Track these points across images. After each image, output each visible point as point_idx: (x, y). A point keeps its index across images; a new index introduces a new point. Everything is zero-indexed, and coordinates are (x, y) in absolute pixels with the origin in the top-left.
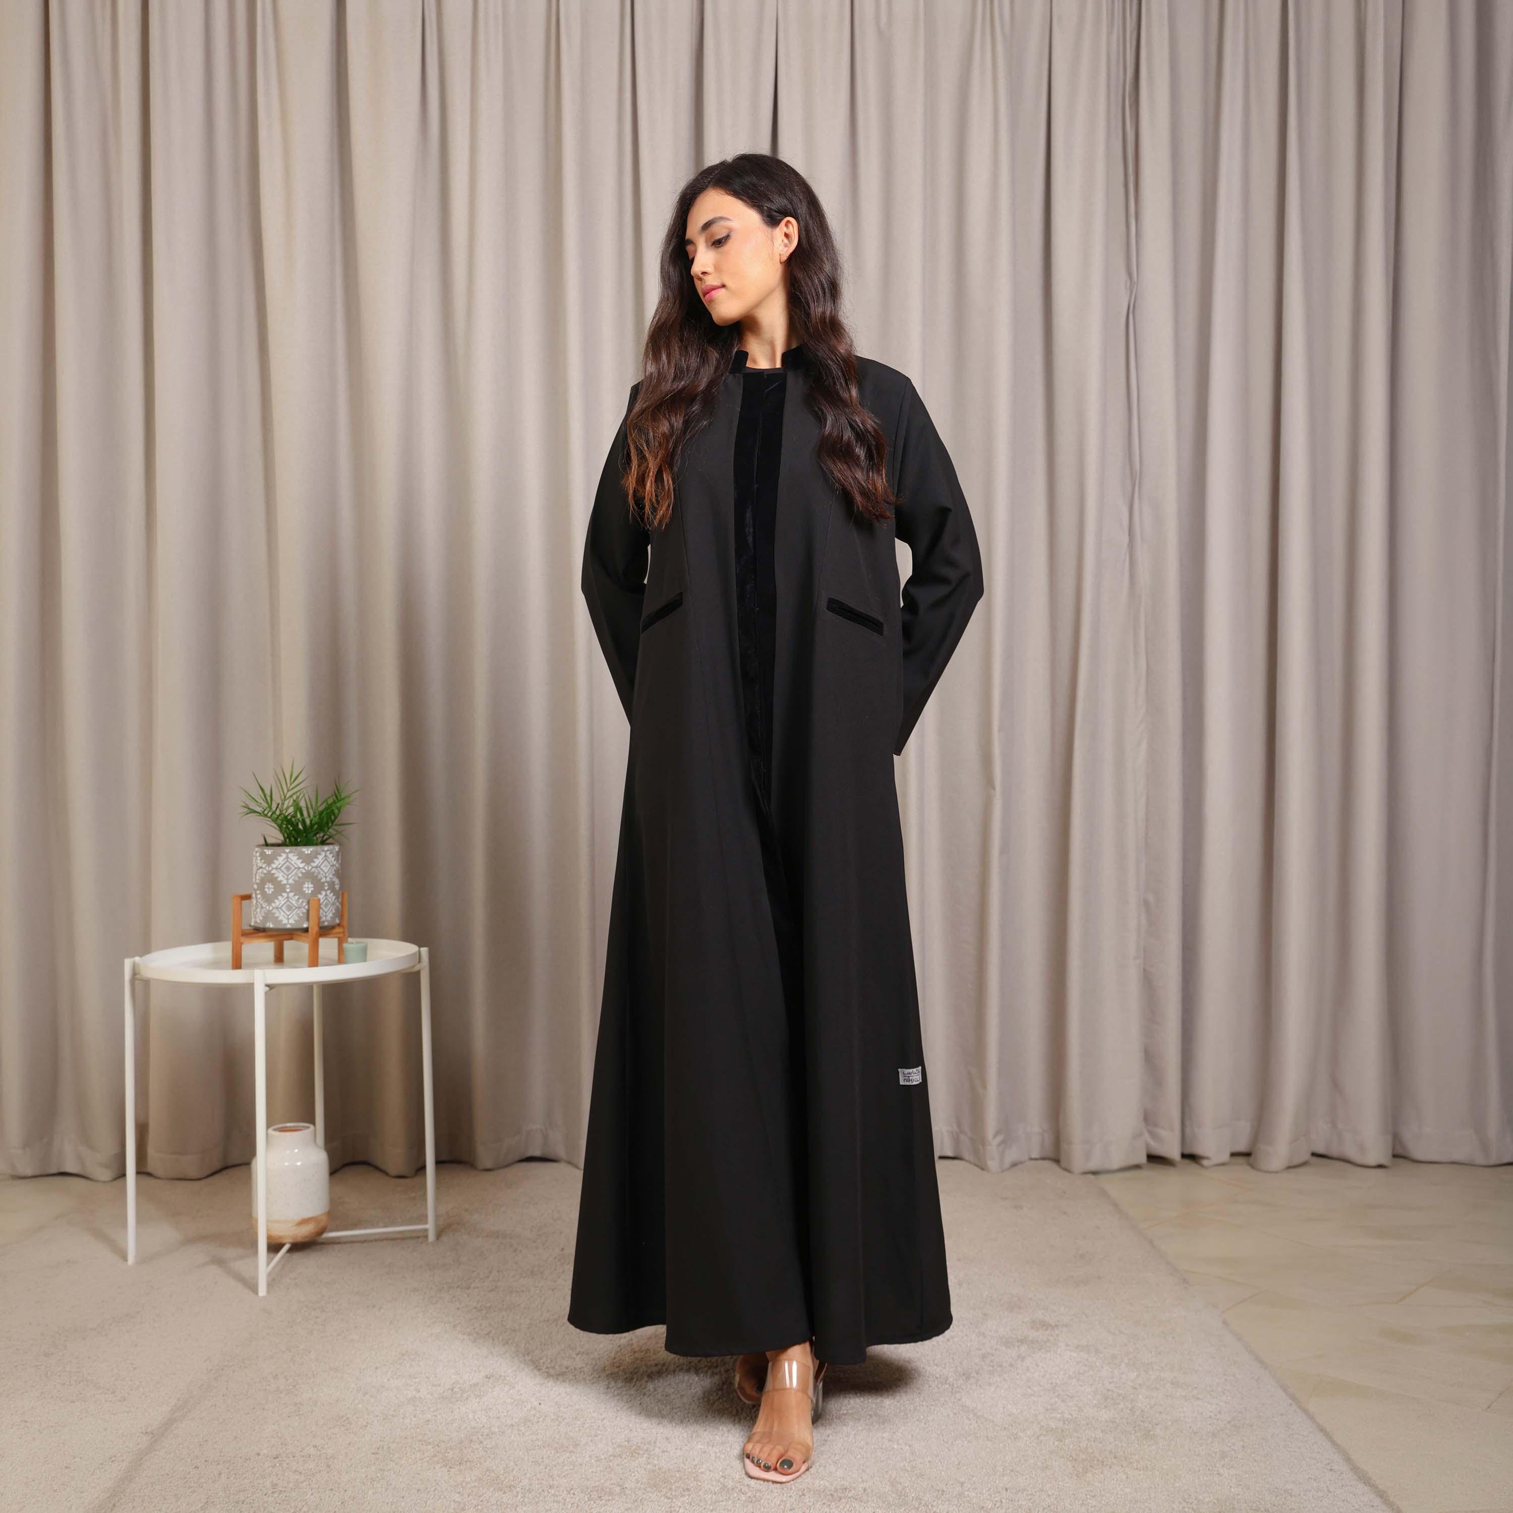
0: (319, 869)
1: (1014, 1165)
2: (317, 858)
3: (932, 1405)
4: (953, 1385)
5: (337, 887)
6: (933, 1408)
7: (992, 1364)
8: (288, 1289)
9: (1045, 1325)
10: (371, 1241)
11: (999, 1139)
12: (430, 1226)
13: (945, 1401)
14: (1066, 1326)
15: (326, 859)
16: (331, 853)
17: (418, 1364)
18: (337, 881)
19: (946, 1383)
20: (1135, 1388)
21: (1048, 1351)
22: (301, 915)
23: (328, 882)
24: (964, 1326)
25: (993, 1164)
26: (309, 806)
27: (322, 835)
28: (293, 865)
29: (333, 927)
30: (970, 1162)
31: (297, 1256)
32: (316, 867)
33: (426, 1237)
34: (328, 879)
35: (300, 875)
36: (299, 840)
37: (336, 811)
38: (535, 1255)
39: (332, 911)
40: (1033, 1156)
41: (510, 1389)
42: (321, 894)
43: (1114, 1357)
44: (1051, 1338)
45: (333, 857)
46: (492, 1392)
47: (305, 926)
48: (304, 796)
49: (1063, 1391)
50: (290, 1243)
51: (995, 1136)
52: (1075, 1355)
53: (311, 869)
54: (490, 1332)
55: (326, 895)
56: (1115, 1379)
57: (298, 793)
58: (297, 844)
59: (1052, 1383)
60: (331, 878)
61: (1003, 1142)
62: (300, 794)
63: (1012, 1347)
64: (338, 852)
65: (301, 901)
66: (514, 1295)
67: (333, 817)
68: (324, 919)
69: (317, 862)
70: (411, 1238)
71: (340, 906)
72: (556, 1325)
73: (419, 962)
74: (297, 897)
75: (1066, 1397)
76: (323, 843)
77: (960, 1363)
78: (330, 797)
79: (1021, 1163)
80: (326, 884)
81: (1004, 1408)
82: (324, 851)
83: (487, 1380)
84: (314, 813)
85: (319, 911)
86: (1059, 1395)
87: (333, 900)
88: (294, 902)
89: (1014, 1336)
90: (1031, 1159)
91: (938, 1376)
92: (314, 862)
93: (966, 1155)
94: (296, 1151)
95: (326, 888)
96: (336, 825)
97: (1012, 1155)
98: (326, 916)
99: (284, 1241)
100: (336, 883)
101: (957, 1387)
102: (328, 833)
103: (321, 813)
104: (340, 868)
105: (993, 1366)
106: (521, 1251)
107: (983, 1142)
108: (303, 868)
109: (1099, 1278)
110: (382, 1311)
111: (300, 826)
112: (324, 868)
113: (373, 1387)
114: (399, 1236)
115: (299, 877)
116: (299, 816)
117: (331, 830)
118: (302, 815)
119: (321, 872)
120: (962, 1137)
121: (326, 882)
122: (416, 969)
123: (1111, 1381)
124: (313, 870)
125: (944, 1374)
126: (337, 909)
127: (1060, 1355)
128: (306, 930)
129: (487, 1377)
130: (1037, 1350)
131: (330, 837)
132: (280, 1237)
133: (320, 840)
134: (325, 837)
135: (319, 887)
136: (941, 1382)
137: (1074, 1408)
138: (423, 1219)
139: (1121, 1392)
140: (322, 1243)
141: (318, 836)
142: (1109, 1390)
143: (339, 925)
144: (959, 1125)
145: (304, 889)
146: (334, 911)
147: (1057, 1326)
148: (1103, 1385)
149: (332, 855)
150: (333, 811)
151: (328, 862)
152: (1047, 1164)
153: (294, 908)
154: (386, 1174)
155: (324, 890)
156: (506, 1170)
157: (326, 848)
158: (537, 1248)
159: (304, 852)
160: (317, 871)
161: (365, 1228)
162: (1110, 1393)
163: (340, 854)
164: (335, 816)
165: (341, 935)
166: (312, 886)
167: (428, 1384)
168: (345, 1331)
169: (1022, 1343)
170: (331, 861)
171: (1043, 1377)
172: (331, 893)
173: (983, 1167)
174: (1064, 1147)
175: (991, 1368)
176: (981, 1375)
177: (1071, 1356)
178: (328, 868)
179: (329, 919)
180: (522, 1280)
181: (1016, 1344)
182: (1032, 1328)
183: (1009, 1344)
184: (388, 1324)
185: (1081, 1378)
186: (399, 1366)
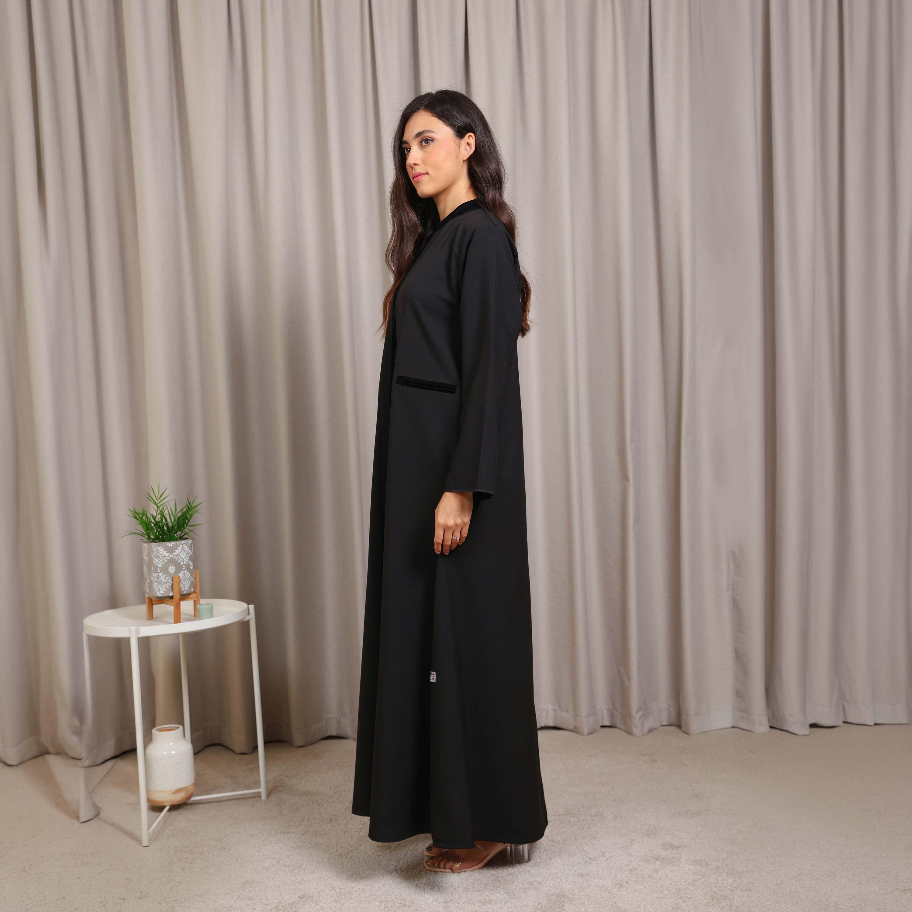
0: (178, 556)
1: (651, 730)
2: (177, 549)
3: (597, 907)
4: (611, 892)
5: (191, 567)
6: (597, 909)
7: (636, 876)
8: (168, 838)
9: (672, 846)
10: (223, 801)
11: (640, 713)
12: (262, 790)
13: (605, 904)
14: (685, 846)
15: (183, 550)
16: (186, 545)
17: (255, 890)
18: (191, 563)
19: (606, 891)
20: (732, 890)
21: (674, 865)
22: (168, 587)
23: (185, 565)
24: (618, 849)
25: (636, 731)
26: (171, 513)
27: (180, 533)
28: (161, 555)
29: (190, 594)
30: (621, 729)
31: (174, 813)
32: (177, 555)
33: (260, 797)
34: (185, 563)
35: (166, 561)
36: (165, 537)
37: (188, 516)
38: (332, 807)
39: (188, 583)
40: (664, 724)
41: (316, 906)
42: (181, 573)
43: (718, 868)
44: (676, 856)
45: (188, 547)
46: (304, 908)
47: (171, 594)
48: (167, 507)
49: (684, 894)
50: (169, 805)
51: (637, 712)
52: (692, 867)
53: (173, 557)
54: (303, 864)
55: (184, 573)
56: (719, 884)
57: (163, 506)
58: (163, 540)
59: (677, 889)
60: (187, 562)
61: (643, 716)
62: (164, 506)
63: (650, 863)
64: (191, 545)
65: (167, 578)
66: (318, 837)
67: (187, 521)
68: (183, 589)
69: (177, 552)
70: (250, 798)
71: (194, 580)
72: (347, 858)
73: (248, 614)
74: (164, 576)
75: (686, 898)
76: (181, 538)
77: (615, 876)
78: (184, 508)
79: (656, 729)
80: (184, 566)
81: (645, 907)
82: (181, 544)
83: (301, 899)
84: (175, 519)
85: (180, 585)
86: (681, 897)
87: (189, 576)
88: (163, 579)
89: (651, 855)
90: (662, 726)
91: (601, 886)
92: (175, 552)
93: (618, 724)
94: (171, 744)
95: (184, 569)
96: (188, 526)
97: (650, 723)
98: (184, 587)
99: (165, 804)
100: (191, 565)
101: (614, 894)
102: (184, 532)
103: (179, 518)
104: (193, 555)
105: (637, 878)
106: (323, 805)
107: (630, 716)
108: (168, 556)
109: (708, 810)
110: (231, 852)
111: (165, 528)
112: (182, 556)
113: (225, 908)
114: (242, 797)
115: (165, 563)
116: (164, 521)
117: (186, 530)
118: (166, 520)
119: (181, 558)
120: (615, 712)
121: (184, 565)
122: (247, 619)
123: (716, 885)
124: (175, 557)
125: (604, 885)
126: (192, 582)
127: (682, 868)
128: (172, 597)
129: (300, 897)
130: (666, 865)
131: (185, 534)
132: (162, 802)
133: (179, 536)
134: (183, 534)
135: (179, 568)
136: (603, 891)
137: (691, 907)
138: (257, 784)
139: (723, 893)
140: (191, 804)
141: (177, 533)
142: (714, 892)
143: (194, 592)
144: (613, 704)
145: (169, 570)
146: (190, 584)
147: (679, 847)
148: (711, 889)
149: (187, 546)
150: (187, 518)
151: (185, 551)
152: (673, 729)
153: (163, 583)
154: (234, 752)
155: (183, 570)
156: (313, 746)
157: (183, 542)
158: (334, 802)
159: (168, 545)
160: (177, 558)
161: (220, 793)
162: (716, 895)
163: (193, 545)
164: (188, 520)
165: (196, 599)
166: (174, 568)
167: (261, 904)
168: (206, 867)
169: (657, 860)
170: (187, 551)
171: (671, 884)
172: (187, 572)
173: (630, 733)
174: (684, 717)
175: (636, 879)
176: (629, 884)
177: (689, 868)
178: (185, 555)
179: (187, 589)
180: (323, 825)
181: (653, 861)
182: (663, 849)
183: (648, 861)
184: (235, 860)
185: (696, 884)
186: (242, 891)
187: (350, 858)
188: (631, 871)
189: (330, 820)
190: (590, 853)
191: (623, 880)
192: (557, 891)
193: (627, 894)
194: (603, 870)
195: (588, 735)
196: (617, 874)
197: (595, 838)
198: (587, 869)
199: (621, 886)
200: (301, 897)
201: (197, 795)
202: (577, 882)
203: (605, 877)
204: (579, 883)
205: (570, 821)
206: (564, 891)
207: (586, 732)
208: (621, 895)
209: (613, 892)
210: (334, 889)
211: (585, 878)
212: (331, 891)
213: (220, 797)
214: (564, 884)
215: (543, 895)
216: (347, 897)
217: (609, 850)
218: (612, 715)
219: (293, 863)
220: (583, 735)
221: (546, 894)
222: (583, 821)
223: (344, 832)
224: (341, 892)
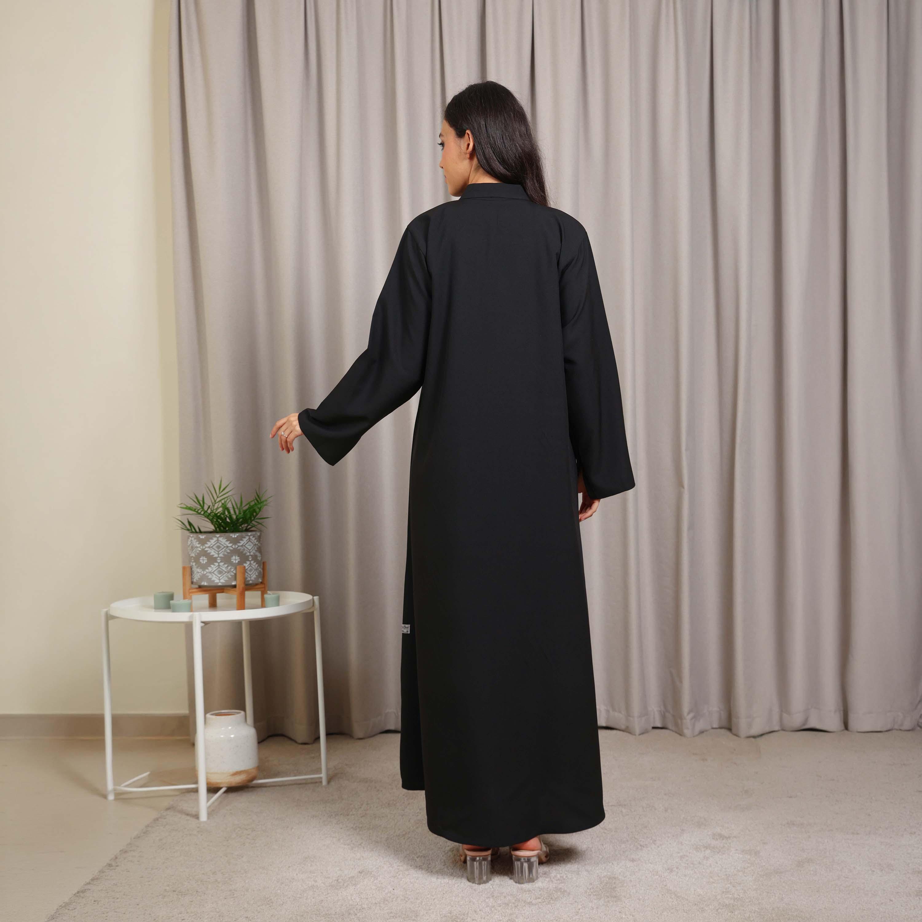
0: (244, 547)
1: (702, 732)
2: (242, 540)
3: (648, 889)
4: (661, 876)
5: (259, 558)
6: (648, 891)
7: (687, 862)
9: (722, 837)
10: (286, 785)
11: (691, 715)
12: (323, 775)
13: (656, 886)
14: (735, 837)
15: (249, 541)
17: (316, 864)
19: (657, 875)
21: (723, 854)
22: (230, 577)
23: (252, 556)
24: (669, 837)
25: (687, 732)
26: (236, 507)
27: (246, 525)
28: (223, 545)
29: (256, 584)
30: (673, 731)
32: (242, 546)
33: (321, 782)
34: (252, 554)
36: (228, 529)
39: (255, 574)
40: (715, 726)
41: (375, 880)
42: (246, 563)
44: (726, 846)
46: (363, 882)
47: (234, 583)
49: (734, 880)
51: (689, 713)
52: (741, 856)
53: (237, 547)
54: (362, 843)
55: (250, 564)
57: (226, 499)
58: (227, 532)
59: (726, 875)
60: (254, 553)
61: (694, 717)
63: (700, 851)
64: (257, 536)
65: (231, 568)
66: (377, 819)
67: (254, 514)
68: (249, 579)
69: (243, 542)
70: (311, 783)
72: (404, 839)
73: (313, 605)
74: (228, 565)
75: (736, 884)
76: (247, 530)
77: (666, 862)
78: (252, 501)
79: (706, 731)
80: (250, 557)
81: (695, 891)
82: (248, 535)
83: (360, 874)
84: (240, 511)
85: (245, 574)
86: (731, 883)
87: (256, 567)
88: (224, 569)
89: (702, 844)
90: (713, 728)
91: (651, 870)
92: (240, 543)
93: (670, 726)
96: (257, 519)
97: (700, 725)
98: (250, 577)
100: (257, 556)
101: (664, 878)
102: (251, 524)
103: (245, 512)
104: (259, 546)
105: (688, 864)
106: (382, 791)
107: (681, 717)
108: (232, 547)
109: (757, 805)
110: (293, 830)
111: (228, 520)
112: (248, 547)
113: (287, 879)
114: (304, 782)
115: (227, 553)
117: (253, 522)
119: (246, 548)
120: (667, 714)
121: (250, 555)
122: (311, 610)
124: (239, 548)
125: (655, 869)
126: (259, 573)
127: (732, 856)
128: (235, 586)
129: (359, 872)
130: (716, 853)
131: (252, 527)
132: (218, 784)
133: (244, 529)
134: (249, 527)
135: (244, 558)
136: (654, 874)
137: (740, 891)
138: (319, 770)
140: (253, 787)
141: (243, 526)
143: (261, 583)
144: (665, 706)
145: (233, 560)
146: (257, 575)
147: (729, 837)
149: (254, 538)
150: (255, 511)
151: (251, 542)
152: (723, 731)
153: (224, 572)
155: (249, 560)
156: (371, 739)
158: (392, 789)
159: (233, 536)
160: (242, 549)
161: (282, 777)
164: (256, 513)
165: (263, 589)
166: (239, 558)
167: (322, 877)
168: (269, 843)
169: (707, 848)
170: (254, 542)
171: (721, 871)
172: (254, 562)
173: (681, 734)
174: (734, 720)
175: (686, 865)
176: (680, 869)
177: (739, 857)
178: (252, 546)
179: (253, 579)
180: (382, 809)
181: (703, 849)
182: (713, 839)
183: (698, 849)
184: (296, 838)
185: (746, 871)
186: (304, 865)
187: (408, 839)
188: (681, 857)
189: (389, 804)
190: (641, 841)
191: (673, 866)
192: (609, 874)
193: (677, 878)
194: (654, 857)
195: (640, 735)
196: (668, 860)
197: (646, 827)
198: (638, 855)
199: (671, 871)
200: (361, 872)
201: (261, 779)
202: (629, 867)
203: (656, 862)
204: (630, 867)
205: (621, 811)
206: (616, 874)
207: (637, 731)
208: (671, 879)
209: (663, 877)
210: (392, 866)
211: (636, 862)
212: (389, 867)
213: (282, 781)
214: (616, 868)
215: (595, 877)
216: (404, 873)
217: (660, 839)
218: (663, 717)
219: (353, 842)
220: (635, 735)
221: (598, 876)
222: (634, 811)
223: (402, 816)
224: (399, 869)
